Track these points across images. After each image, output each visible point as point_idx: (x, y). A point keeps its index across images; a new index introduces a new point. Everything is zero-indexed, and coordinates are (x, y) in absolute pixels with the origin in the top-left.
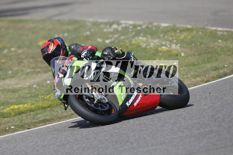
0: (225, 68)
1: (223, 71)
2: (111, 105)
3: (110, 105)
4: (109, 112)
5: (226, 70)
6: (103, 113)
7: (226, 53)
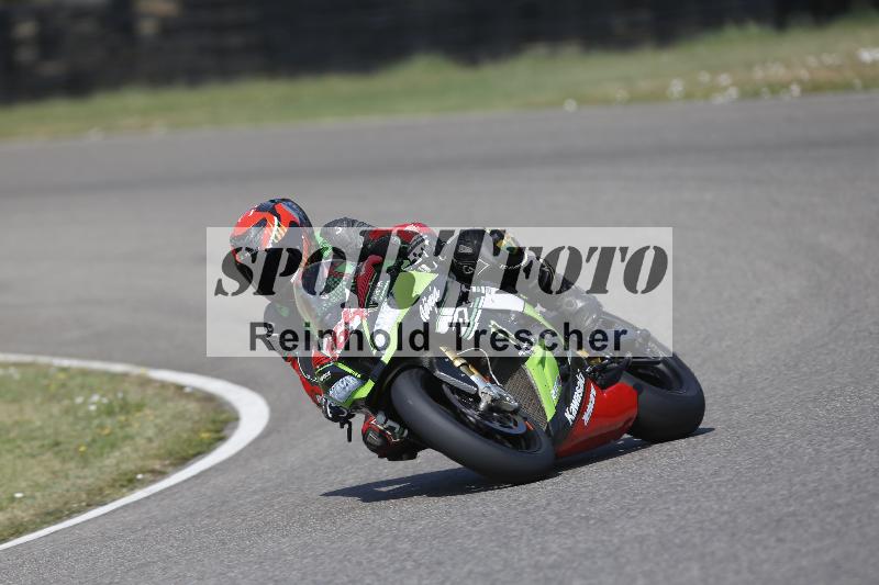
0: (15, 505)
1: (8, 515)
5: (21, 514)
7: (19, 447)
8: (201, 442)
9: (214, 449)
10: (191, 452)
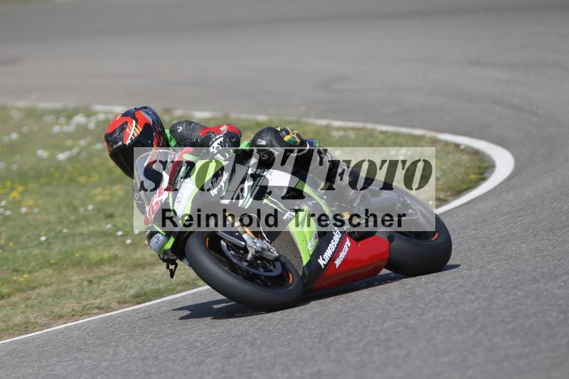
2: (285, 264)
3: (283, 265)
4: (281, 280)
6: (270, 283)
8: (471, 181)
9: (478, 185)
10: (464, 187)
